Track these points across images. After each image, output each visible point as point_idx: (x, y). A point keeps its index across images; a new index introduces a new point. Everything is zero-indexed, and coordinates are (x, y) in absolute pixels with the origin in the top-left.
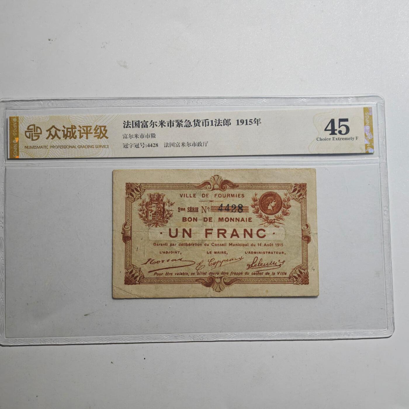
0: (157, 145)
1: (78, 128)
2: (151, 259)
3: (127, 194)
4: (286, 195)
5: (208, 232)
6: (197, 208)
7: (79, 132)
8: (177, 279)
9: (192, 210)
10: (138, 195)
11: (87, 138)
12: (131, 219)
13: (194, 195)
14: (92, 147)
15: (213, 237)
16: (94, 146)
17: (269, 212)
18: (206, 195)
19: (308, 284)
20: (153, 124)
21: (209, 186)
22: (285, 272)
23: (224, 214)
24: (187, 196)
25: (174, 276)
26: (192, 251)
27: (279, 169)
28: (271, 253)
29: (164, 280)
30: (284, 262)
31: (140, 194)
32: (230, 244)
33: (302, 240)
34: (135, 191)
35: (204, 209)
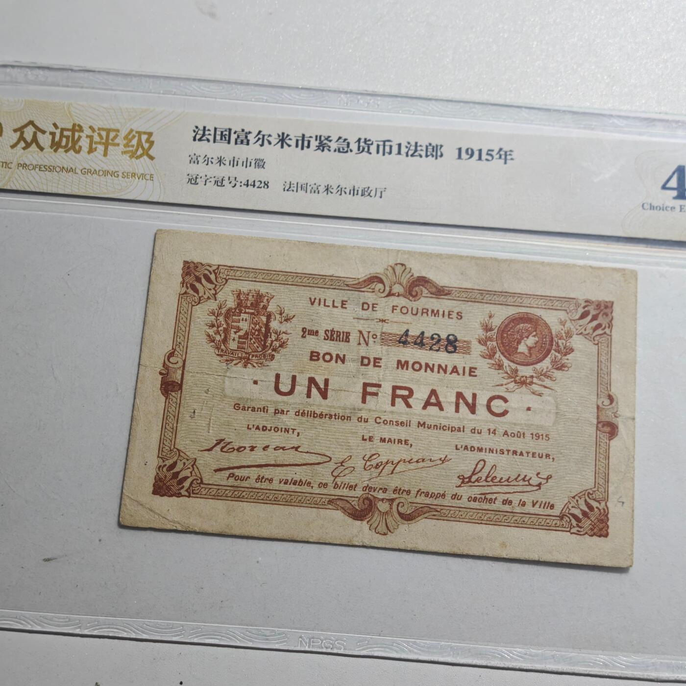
0: (266, 185)
1: (88, 131)
2: (224, 440)
3: (185, 285)
4: (563, 323)
5: (368, 391)
6: (347, 333)
7: (88, 140)
8: (282, 493)
9: (335, 336)
10: (210, 289)
11: (105, 154)
12: (186, 343)
13: (343, 303)
14: (114, 174)
15: (382, 403)
16: (121, 174)
17: (518, 358)
18: (371, 306)
19: (606, 535)
20: (262, 139)
21: (380, 286)
22: (551, 503)
23: (411, 354)
24: (327, 304)
25: (275, 485)
26: (325, 430)
27: (550, 264)
28: (518, 454)
29: (252, 494)
30: (549, 478)
31: (214, 289)
32: (421, 425)
33: (597, 429)
34: (203, 280)
35: (364, 338)
